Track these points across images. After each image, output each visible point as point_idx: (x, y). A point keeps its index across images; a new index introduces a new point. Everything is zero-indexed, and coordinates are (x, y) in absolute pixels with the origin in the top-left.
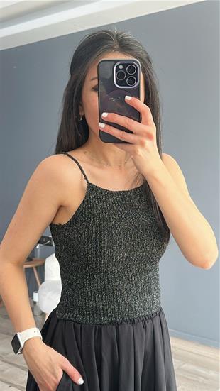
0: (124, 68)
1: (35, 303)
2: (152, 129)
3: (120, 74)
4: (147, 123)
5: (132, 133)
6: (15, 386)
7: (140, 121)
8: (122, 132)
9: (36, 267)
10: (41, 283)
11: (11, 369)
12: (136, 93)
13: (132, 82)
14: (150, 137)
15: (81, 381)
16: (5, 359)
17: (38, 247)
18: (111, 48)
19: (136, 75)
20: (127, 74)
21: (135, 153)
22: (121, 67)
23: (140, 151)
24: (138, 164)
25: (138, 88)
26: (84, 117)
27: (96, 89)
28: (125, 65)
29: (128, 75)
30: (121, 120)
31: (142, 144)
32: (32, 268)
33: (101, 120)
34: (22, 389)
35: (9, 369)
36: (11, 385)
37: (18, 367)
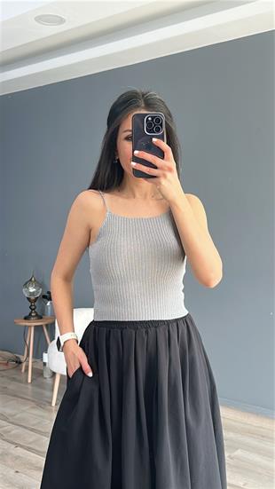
0: (152, 120)
1: (45, 364)
3: (149, 124)
4: (168, 160)
5: (156, 168)
6: (21, 446)
7: (163, 158)
8: (148, 168)
9: (47, 325)
10: (51, 341)
11: (17, 431)
12: (161, 137)
13: (158, 130)
14: (170, 170)
15: (91, 374)
16: (11, 420)
18: (138, 106)
19: (161, 125)
20: (155, 124)
21: (160, 183)
22: (150, 119)
23: (163, 182)
25: (163, 135)
27: (127, 138)
28: (153, 118)
31: (165, 176)
32: (42, 326)
34: (29, 449)
35: (16, 430)
36: (17, 445)
37: (25, 427)
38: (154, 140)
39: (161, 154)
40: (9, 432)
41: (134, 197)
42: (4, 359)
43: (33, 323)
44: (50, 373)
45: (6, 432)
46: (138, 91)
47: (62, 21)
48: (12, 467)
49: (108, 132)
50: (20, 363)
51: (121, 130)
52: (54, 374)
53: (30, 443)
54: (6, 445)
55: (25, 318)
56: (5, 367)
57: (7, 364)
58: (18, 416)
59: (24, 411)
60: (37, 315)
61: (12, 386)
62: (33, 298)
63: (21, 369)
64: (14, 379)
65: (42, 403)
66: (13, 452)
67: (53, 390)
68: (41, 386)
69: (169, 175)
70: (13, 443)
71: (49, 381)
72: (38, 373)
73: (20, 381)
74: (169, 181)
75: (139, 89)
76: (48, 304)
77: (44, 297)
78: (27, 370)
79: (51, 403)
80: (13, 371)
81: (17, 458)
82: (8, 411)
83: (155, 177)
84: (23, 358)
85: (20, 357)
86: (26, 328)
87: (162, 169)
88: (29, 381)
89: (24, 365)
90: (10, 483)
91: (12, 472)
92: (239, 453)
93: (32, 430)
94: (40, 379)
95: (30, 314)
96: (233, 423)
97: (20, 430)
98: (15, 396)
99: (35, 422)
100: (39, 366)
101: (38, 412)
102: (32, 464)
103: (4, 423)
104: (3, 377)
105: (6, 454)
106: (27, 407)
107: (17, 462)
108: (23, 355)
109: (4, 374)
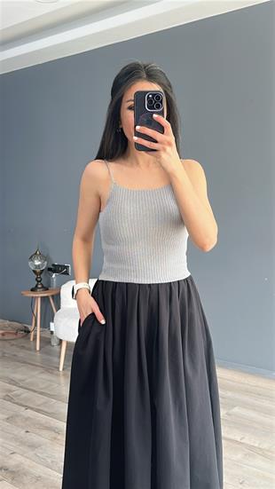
1: (52, 332)
3: (150, 101)
4: (168, 135)
5: (156, 142)
6: (32, 409)
7: (163, 133)
9: (53, 296)
10: (57, 311)
13: (158, 107)
14: (170, 144)
15: (103, 322)
16: (21, 385)
19: (161, 102)
20: (155, 101)
21: (160, 156)
22: (151, 96)
25: (163, 111)
26: (122, 129)
27: (130, 108)
28: (153, 95)
31: (165, 150)
32: (47, 297)
34: (38, 411)
35: (26, 394)
36: (27, 408)
37: (35, 391)
38: (155, 116)
39: (161, 129)
40: (19, 396)
41: (138, 163)
42: (13, 329)
43: (40, 294)
44: (57, 341)
45: (16, 396)
46: (140, 62)
48: (23, 428)
49: (111, 102)
50: (29, 332)
51: (124, 100)
52: (61, 341)
53: (39, 406)
54: (16, 407)
55: (32, 290)
56: (15, 337)
57: (16, 334)
58: (28, 381)
59: (33, 376)
60: (43, 287)
61: (22, 354)
62: (38, 270)
63: (29, 338)
64: (23, 347)
65: (51, 368)
66: (23, 414)
67: (59, 357)
68: (49, 353)
69: (168, 149)
70: (23, 406)
71: (57, 348)
72: (46, 342)
73: (29, 349)
74: (168, 154)
75: (141, 61)
76: (54, 276)
77: (49, 269)
78: (35, 339)
79: (58, 368)
80: (23, 340)
81: (26, 420)
82: (17, 376)
83: (155, 150)
84: (31, 328)
85: (29, 326)
86: (33, 299)
87: (161, 143)
88: (38, 349)
89: (32, 334)
90: (21, 442)
91: (23, 432)
92: (236, 410)
93: (41, 393)
94: (48, 347)
95: (36, 286)
96: (231, 383)
98: (24, 362)
99: (43, 386)
100: (47, 335)
101: (46, 376)
102: (41, 425)
103: (14, 387)
104: (13, 345)
105: (17, 416)
106: (36, 372)
107: (28, 422)
108: (31, 325)
109: (13, 342)
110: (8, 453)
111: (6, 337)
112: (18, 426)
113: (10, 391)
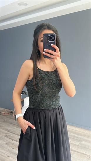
0: (51, 36)
2: (59, 54)
3: (50, 38)
4: (57, 52)
5: (53, 55)
6: (14, 140)
7: (56, 52)
8: (50, 55)
10: (23, 107)
12: (54, 43)
13: (53, 40)
15: (35, 128)
16: (10, 131)
17: (21, 95)
19: (54, 38)
21: (54, 61)
22: (50, 36)
23: (56, 61)
24: (55, 64)
27: (42, 41)
28: (51, 35)
29: (52, 38)
30: (50, 51)
31: (56, 58)
33: (44, 51)
34: (17, 141)
35: (12, 135)
36: (13, 140)
37: (15, 134)
38: (52, 45)
42: (8, 112)
45: (9, 135)
47: (26, 5)
48: (12, 147)
50: (13, 113)
51: (39, 38)
53: (17, 139)
54: (9, 140)
56: (8, 114)
57: (8, 113)
58: (13, 130)
59: (14, 129)
61: (10, 121)
63: (13, 115)
64: (11, 118)
66: (12, 142)
69: (58, 58)
70: (11, 139)
80: (11, 116)
81: (13, 144)
82: (9, 128)
90: (11, 152)
91: (12, 149)
97: (14, 135)
98: (11, 124)
103: (8, 132)
104: (7, 117)
105: (10, 143)
106: (15, 127)
107: (13, 145)
108: (14, 110)
109: (7, 116)
110: (7, 156)
111: (5, 115)
112: (10, 146)
113: (7, 134)
